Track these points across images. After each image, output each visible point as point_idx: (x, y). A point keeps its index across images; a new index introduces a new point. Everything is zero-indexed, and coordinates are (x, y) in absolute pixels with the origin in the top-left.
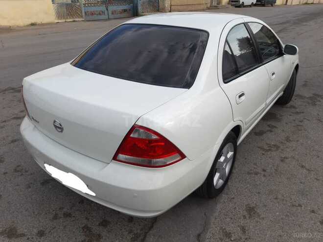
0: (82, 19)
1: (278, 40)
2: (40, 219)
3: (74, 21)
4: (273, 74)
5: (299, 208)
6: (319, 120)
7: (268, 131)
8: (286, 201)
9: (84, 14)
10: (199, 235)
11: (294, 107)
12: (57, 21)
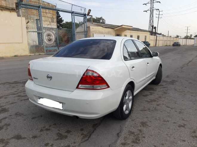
0: (44, 54)
1: (149, 50)
2: (33, 132)
3: (40, 54)
4: (148, 63)
5: (168, 122)
6: (175, 90)
7: (150, 94)
8: (161, 120)
9: (45, 51)
10: (118, 134)
11: (162, 85)
12: (29, 55)
